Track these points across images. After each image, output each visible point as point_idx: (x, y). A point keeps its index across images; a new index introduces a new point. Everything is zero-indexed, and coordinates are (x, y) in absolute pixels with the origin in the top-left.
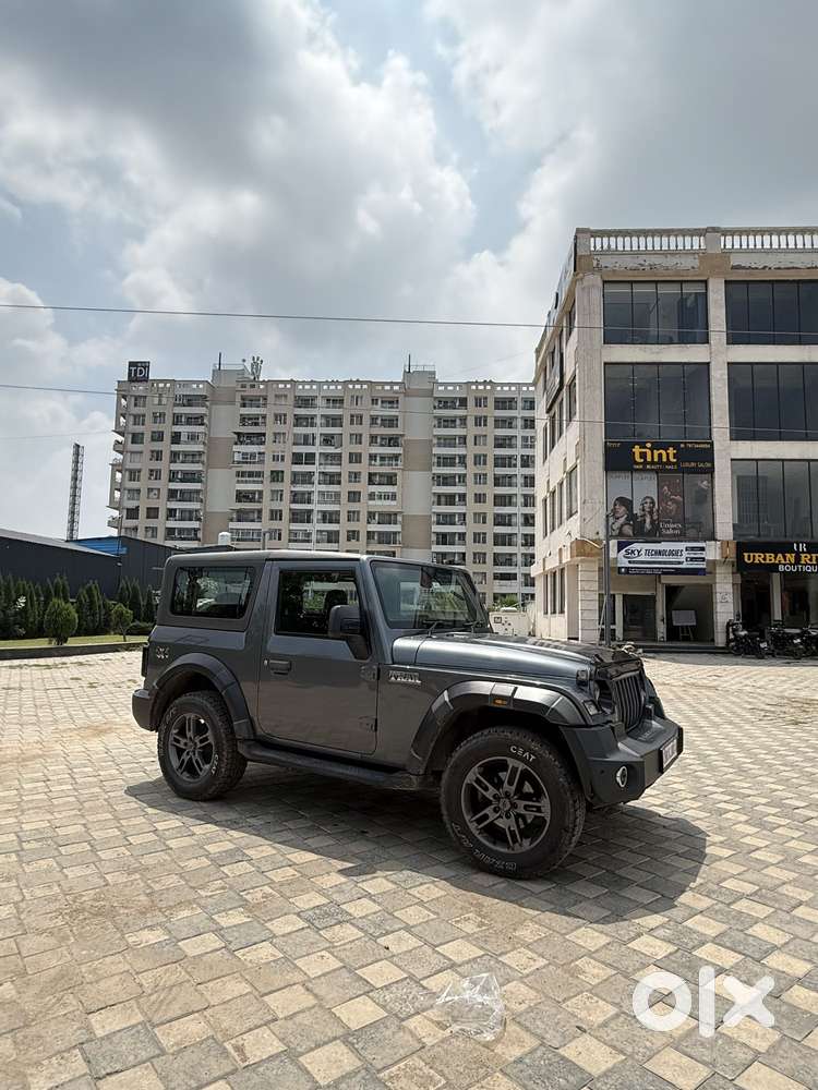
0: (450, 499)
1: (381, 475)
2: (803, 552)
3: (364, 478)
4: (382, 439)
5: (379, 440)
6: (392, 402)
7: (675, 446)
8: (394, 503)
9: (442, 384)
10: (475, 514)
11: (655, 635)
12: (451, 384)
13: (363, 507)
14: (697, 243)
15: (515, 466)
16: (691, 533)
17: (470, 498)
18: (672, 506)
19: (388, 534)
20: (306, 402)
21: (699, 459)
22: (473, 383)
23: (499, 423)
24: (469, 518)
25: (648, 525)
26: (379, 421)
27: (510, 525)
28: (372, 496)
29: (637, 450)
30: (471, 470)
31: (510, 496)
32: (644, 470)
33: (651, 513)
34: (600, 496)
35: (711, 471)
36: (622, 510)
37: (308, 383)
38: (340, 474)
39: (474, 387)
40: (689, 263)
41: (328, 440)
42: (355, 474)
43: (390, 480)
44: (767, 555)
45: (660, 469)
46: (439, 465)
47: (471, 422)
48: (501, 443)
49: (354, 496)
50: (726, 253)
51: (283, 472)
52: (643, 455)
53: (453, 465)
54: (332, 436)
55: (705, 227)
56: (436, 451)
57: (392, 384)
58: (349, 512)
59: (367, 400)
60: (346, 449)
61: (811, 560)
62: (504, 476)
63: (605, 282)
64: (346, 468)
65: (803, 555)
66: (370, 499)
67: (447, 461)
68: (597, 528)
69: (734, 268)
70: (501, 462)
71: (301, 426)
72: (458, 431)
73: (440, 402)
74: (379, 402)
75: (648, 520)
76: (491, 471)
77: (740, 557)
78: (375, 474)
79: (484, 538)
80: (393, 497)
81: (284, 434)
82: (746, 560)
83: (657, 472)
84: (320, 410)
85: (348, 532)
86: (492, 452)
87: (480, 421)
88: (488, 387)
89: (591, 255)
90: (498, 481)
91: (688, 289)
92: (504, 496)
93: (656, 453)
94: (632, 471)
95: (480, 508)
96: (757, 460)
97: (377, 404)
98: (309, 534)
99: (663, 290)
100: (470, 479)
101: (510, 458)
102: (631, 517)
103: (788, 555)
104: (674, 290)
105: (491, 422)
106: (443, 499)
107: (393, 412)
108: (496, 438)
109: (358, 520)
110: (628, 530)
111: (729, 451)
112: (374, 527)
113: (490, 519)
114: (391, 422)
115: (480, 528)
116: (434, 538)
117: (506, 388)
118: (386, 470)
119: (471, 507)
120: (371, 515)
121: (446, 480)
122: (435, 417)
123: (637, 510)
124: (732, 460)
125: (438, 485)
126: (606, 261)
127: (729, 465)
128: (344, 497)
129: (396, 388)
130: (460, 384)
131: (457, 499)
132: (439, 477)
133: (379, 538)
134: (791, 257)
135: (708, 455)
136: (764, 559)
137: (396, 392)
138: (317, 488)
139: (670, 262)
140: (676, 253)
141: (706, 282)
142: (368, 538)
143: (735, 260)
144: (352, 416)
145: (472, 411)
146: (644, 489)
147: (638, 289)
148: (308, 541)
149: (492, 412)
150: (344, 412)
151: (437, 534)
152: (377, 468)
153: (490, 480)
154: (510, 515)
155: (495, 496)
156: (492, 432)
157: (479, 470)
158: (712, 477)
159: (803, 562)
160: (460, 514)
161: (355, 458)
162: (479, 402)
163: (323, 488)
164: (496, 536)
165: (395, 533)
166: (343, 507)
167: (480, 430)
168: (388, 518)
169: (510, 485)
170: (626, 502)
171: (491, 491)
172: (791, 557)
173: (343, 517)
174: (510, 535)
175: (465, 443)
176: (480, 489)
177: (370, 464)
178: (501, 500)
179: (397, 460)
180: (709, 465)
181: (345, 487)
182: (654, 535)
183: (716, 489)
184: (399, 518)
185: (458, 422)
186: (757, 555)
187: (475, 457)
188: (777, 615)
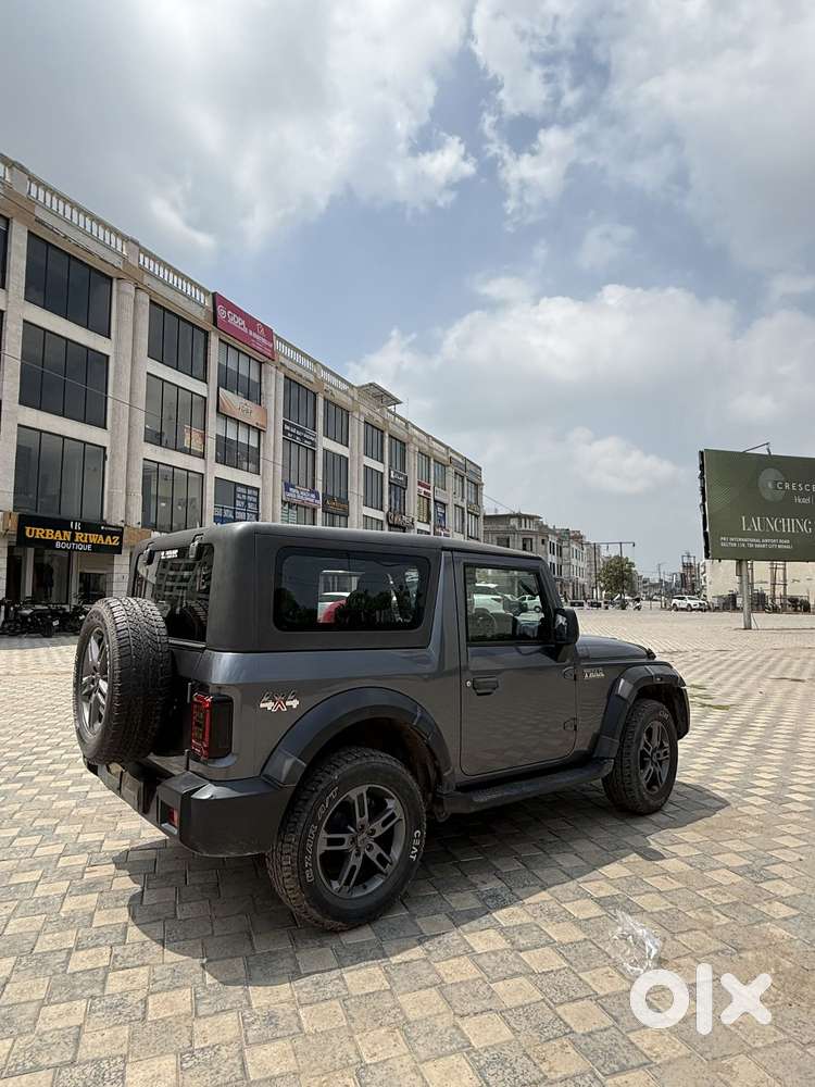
2: (78, 531)
44: (48, 531)
50: (34, 202)
55: (14, 159)
61: (83, 539)
65: (77, 534)
69: (38, 221)
77: (21, 531)
82: (27, 534)
96: (41, 431)
103: (65, 532)
111: (17, 414)
124: (19, 425)
127: (16, 430)
136: (44, 535)
141: (8, 221)
143: (39, 213)
159: (77, 540)
172: (67, 535)
186: (38, 530)
188: (28, 592)
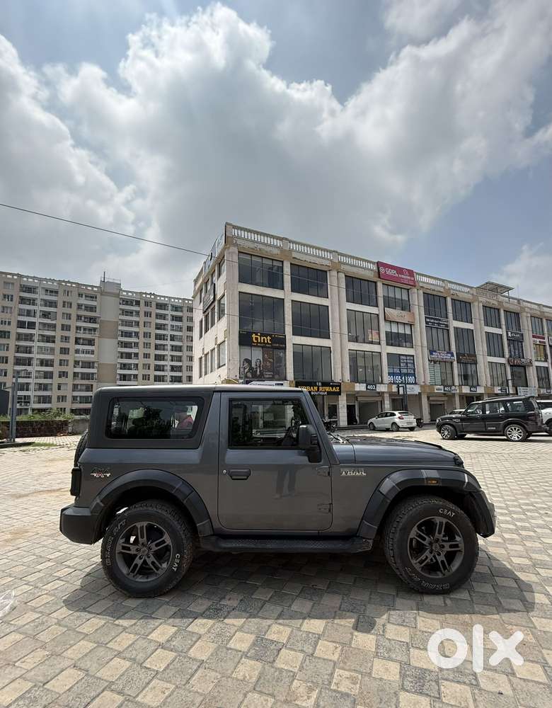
0: (129, 356)
1: (84, 339)
3: (72, 340)
4: (85, 318)
5: (83, 319)
6: (93, 297)
7: (270, 336)
8: (93, 356)
9: (125, 291)
10: (144, 364)
11: (258, 425)
12: (130, 292)
13: (71, 358)
14: (278, 243)
15: (167, 340)
16: (277, 377)
17: (141, 356)
18: (268, 364)
19: (88, 374)
20: (30, 289)
21: (280, 343)
22: (143, 293)
23: (159, 316)
24: (140, 366)
25: (258, 373)
26: (83, 308)
27: (163, 371)
28: (77, 351)
29: (254, 336)
30: (142, 340)
31: (164, 356)
32: (257, 346)
33: (260, 367)
34: (237, 358)
35: (285, 348)
36: (246, 365)
37: (31, 277)
38: (54, 337)
39: (144, 296)
40: (276, 251)
41: (45, 315)
42: (66, 337)
43: (91, 342)
45: (263, 346)
46: (122, 336)
47: (142, 314)
48: (159, 327)
49: (64, 351)
50: (291, 251)
51: (9, 332)
52: (257, 339)
53: (131, 336)
54: (49, 313)
55: (282, 237)
56: (120, 328)
57: (92, 286)
58: (60, 360)
59: (75, 294)
60: (59, 322)
61: (323, 389)
62: (161, 345)
63: (239, 252)
64: (58, 333)
65: (320, 387)
66: (76, 353)
67: (128, 334)
68: (235, 373)
69: (294, 258)
70: (158, 337)
71: (25, 303)
72: (134, 318)
73: (123, 301)
74: (84, 296)
75: (258, 370)
76: (153, 341)
78: (80, 338)
79: (149, 378)
80: (92, 352)
81: (11, 308)
83: (262, 347)
84: (40, 296)
85: (60, 372)
86: (154, 332)
87: (147, 314)
88: (152, 297)
89: (233, 237)
90: (157, 347)
91: (275, 263)
92: (160, 355)
93: (262, 338)
94: (251, 346)
95: (147, 361)
96: (303, 345)
97: (82, 297)
98: (30, 373)
99: (265, 261)
100: (141, 345)
101: (164, 335)
102: (251, 368)
104: (270, 262)
105: (153, 315)
106: (124, 355)
107: (94, 303)
108: (156, 324)
109: (67, 365)
110: (249, 375)
111: (292, 340)
112: (78, 370)
113: (152, 367)
114: (92, 309)
115: (146, 372)
116: (118, 377)
117: (162, 299)
118: (88, 336)
119: (141, 361)
120: (76, 363)
121: (126, 345)
122: (121, 309)
123: (253, 365)
124: (293, 344)
125: (122, 347)
126: (239, 242)
127: (292, 346)
128: (57, 351)
129: (95, 289)
130: (136, 293)
131: (133, 356)
132: (122, 343)
133: (82, 377)
134: (314, 258)
135: (283, 341)
137: (95, 291)
138: (36, 344)
139: (268, 249)
140: (270, 245)
141: (282, 262)
142: (74, 376)
143: (294, 255)
144: (64, 302)
145: (142, 309)
146: (256, 355)
147: (254, 258)
148: (29, 377)
149: (154, 311)
150: (59, 299)
151: (120, 375)
152: (81, 335)
153: (153, 346)
154: (163, 366)
155: (155, 355)
156: (154, 321)
157: (147, 340)
158: (285, 352)
159: (320, 390)
160: (134, 364)
161: (66, 328)
162: (147, 304)
163: (42, 344)
164: (155, 376)
165: (93, 374)
166: (57, 357)
167: (148, 319)
168: (89, 364)
169: (164, 350)
170: (249, 361)
171: (153, 352)
172: (316, 388)
173: (56, 363)
174: (164, 376)
175: (138, 325)
176: (147, 351)
177: (76, 332)
178: (158, 357)
179: (95, 331)
180: (284, 346)
181: (58, 345)
182: (260, 378)
183: (287, 357)
184: (96, 365)
185: (134, 313)
187: (144, 333)
